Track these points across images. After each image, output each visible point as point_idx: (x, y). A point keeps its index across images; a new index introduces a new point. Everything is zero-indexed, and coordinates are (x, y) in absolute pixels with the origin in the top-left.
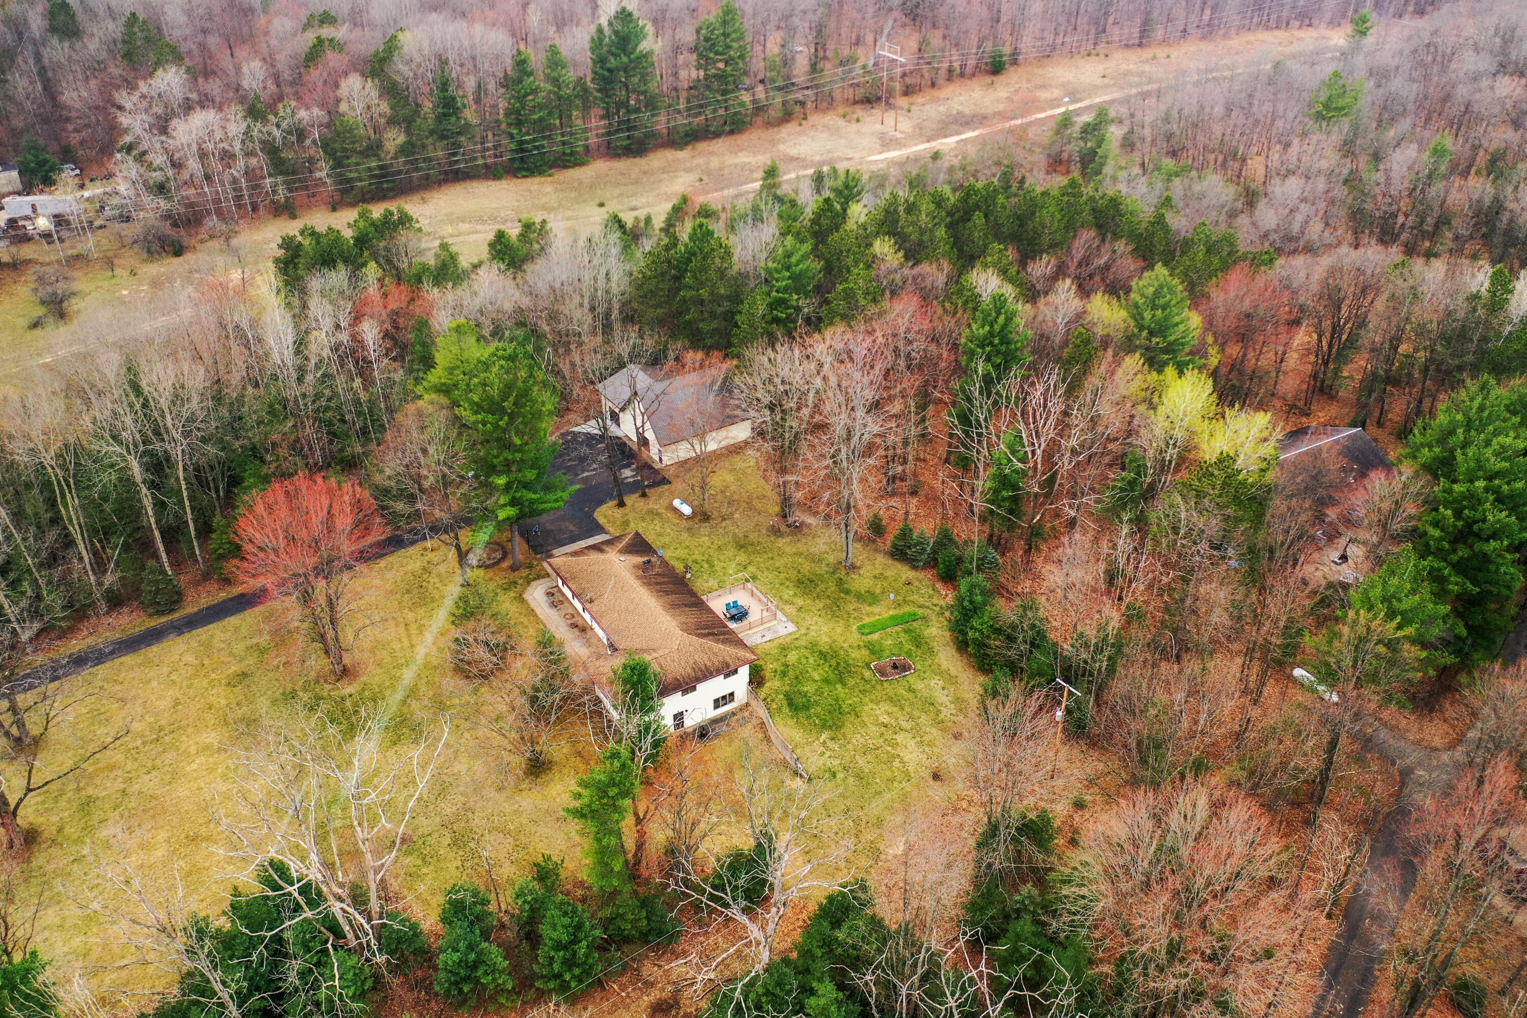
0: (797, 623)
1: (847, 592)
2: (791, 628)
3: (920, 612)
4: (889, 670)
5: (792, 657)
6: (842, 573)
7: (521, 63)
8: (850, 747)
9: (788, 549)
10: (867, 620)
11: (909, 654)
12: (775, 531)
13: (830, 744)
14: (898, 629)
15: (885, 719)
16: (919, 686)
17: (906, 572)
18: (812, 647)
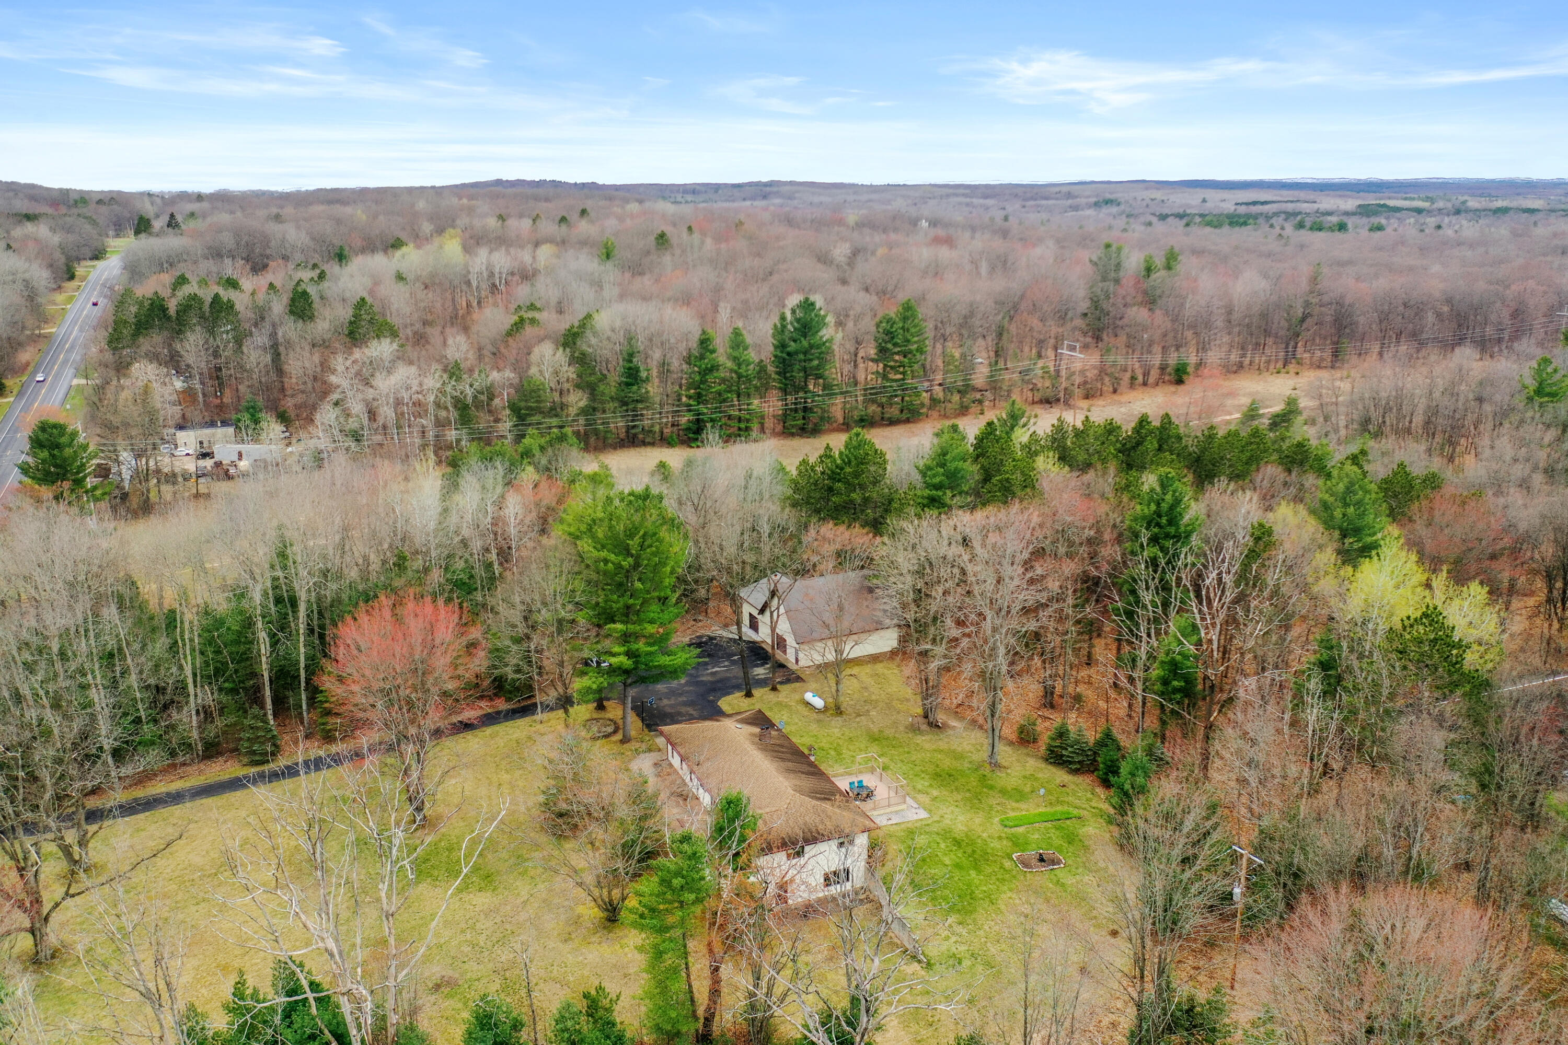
0: (930, 811)
1: (991, 788)
2: (923, 814)
3: (1075, 812)
4: (1034, 862)
5: (921, 841)
6: (987, 771)
7: (705, 342)
8: (981, 933)
9: (927, 746)
10: (1012, 814)
11: (1059, 849)
12: (914, 729)
13: (959, 929)
14: (1049, 825)
15: (1026, 909)
16: (1069, 880)
17: (1060, 775)
18: (946, 834)
